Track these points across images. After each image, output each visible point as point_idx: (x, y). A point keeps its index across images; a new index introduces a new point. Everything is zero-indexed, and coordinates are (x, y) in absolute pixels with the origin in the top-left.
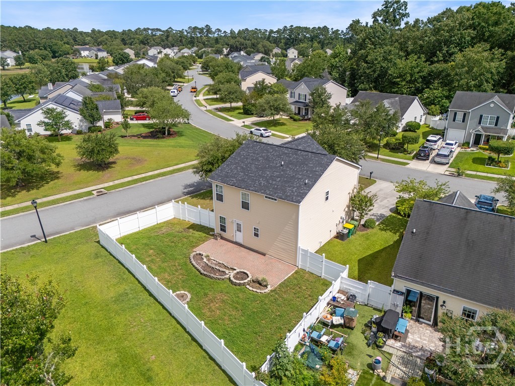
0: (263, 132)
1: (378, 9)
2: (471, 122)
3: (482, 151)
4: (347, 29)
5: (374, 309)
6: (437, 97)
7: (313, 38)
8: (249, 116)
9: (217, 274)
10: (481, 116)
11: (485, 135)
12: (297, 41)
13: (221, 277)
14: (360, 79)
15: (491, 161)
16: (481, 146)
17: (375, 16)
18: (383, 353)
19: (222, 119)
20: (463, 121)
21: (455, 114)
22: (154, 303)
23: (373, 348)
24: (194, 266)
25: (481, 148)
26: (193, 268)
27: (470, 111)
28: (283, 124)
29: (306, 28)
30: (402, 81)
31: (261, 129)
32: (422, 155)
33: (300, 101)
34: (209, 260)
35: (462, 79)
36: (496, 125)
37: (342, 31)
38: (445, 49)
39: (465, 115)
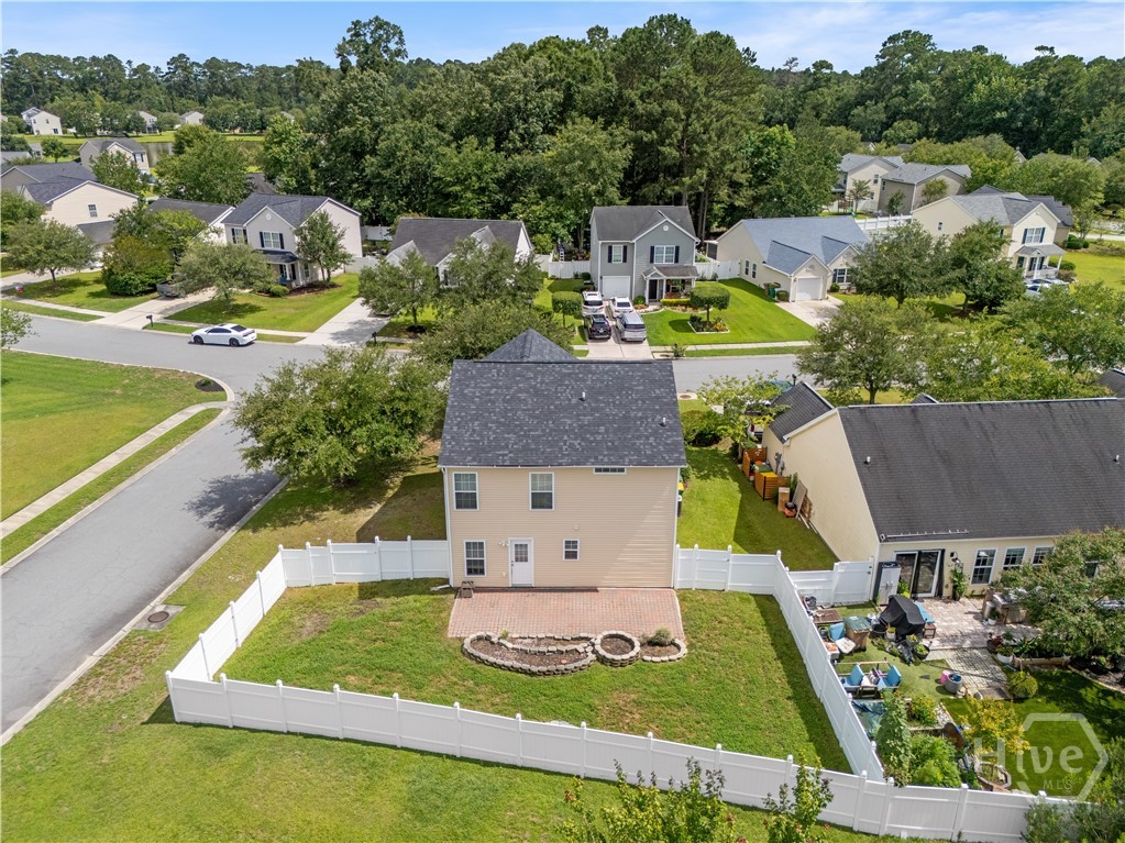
0: (235, 334)
1: (344, 39)
2: (639, 261)
3: (669, 308)
4: (168, 63)
5: (849, 607)
6: (540, 219)
7: (85, 85)
8: (132, 299)
9: (564, 662)
10: (652, 248)
11: (667, 280)
12: (40, 91)
13: (576, 664)
14: (350, 187)
15: (698, 324)
16: (664, 300)
17: (341, 52)
18: (932, 663)
19: (59, 316)
20: (625, 260)
21: (610, 248)
22: (516, 775)
23: (916, 664)
24: (500, 667)
25: (665, 304)
26: (501, 672)
27: (634, 241)
28: (253, 309)
29: (58, 59)
30: (465, 190)
31: (225, 327)
32: (601, 331)
33: (266, 248)
34: (513, 640)
35: (574, 182)
36: (677, 261)
37: (157, 69)
38: (522, 126)
39: (625, 248)
